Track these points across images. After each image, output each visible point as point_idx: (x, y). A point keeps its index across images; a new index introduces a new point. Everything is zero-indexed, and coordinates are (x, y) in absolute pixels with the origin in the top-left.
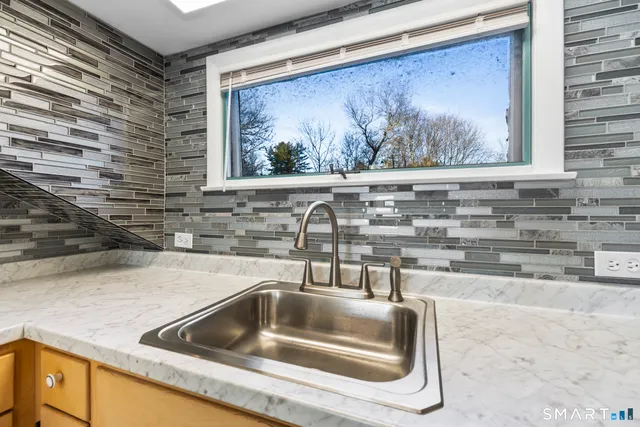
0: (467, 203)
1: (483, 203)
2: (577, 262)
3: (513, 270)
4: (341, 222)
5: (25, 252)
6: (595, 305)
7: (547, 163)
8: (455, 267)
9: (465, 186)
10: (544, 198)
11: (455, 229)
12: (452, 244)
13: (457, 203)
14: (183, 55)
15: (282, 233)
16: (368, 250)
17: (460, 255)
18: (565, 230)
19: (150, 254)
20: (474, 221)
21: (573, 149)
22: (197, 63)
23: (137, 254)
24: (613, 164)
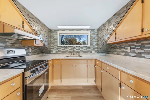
0: (84, 48)
1: (85, 48)
2: (91, 52)
3: (87, 53)
4: (75, 50)
5: (32, 54)
6: (92, 55)
7: (89, 45)
8: (83, 53)
9: (84, 46)
10: (89, 47)
11: (83, 50)
12: (83, 51)
13: (83, 48)
14: (54, 30)
15: (67, 51)
16: (76, 52)
17: (83, 52)
18: (90, 50)
19: (49, 54)
20: (85, 49)
21: (91, 44)
22: (56, 31)
23: (46, 54)
24: (93, 45)
